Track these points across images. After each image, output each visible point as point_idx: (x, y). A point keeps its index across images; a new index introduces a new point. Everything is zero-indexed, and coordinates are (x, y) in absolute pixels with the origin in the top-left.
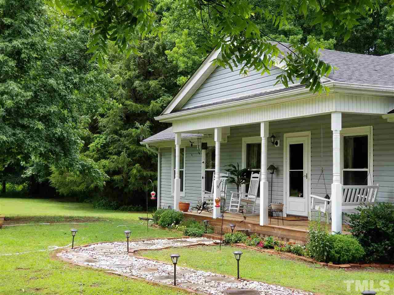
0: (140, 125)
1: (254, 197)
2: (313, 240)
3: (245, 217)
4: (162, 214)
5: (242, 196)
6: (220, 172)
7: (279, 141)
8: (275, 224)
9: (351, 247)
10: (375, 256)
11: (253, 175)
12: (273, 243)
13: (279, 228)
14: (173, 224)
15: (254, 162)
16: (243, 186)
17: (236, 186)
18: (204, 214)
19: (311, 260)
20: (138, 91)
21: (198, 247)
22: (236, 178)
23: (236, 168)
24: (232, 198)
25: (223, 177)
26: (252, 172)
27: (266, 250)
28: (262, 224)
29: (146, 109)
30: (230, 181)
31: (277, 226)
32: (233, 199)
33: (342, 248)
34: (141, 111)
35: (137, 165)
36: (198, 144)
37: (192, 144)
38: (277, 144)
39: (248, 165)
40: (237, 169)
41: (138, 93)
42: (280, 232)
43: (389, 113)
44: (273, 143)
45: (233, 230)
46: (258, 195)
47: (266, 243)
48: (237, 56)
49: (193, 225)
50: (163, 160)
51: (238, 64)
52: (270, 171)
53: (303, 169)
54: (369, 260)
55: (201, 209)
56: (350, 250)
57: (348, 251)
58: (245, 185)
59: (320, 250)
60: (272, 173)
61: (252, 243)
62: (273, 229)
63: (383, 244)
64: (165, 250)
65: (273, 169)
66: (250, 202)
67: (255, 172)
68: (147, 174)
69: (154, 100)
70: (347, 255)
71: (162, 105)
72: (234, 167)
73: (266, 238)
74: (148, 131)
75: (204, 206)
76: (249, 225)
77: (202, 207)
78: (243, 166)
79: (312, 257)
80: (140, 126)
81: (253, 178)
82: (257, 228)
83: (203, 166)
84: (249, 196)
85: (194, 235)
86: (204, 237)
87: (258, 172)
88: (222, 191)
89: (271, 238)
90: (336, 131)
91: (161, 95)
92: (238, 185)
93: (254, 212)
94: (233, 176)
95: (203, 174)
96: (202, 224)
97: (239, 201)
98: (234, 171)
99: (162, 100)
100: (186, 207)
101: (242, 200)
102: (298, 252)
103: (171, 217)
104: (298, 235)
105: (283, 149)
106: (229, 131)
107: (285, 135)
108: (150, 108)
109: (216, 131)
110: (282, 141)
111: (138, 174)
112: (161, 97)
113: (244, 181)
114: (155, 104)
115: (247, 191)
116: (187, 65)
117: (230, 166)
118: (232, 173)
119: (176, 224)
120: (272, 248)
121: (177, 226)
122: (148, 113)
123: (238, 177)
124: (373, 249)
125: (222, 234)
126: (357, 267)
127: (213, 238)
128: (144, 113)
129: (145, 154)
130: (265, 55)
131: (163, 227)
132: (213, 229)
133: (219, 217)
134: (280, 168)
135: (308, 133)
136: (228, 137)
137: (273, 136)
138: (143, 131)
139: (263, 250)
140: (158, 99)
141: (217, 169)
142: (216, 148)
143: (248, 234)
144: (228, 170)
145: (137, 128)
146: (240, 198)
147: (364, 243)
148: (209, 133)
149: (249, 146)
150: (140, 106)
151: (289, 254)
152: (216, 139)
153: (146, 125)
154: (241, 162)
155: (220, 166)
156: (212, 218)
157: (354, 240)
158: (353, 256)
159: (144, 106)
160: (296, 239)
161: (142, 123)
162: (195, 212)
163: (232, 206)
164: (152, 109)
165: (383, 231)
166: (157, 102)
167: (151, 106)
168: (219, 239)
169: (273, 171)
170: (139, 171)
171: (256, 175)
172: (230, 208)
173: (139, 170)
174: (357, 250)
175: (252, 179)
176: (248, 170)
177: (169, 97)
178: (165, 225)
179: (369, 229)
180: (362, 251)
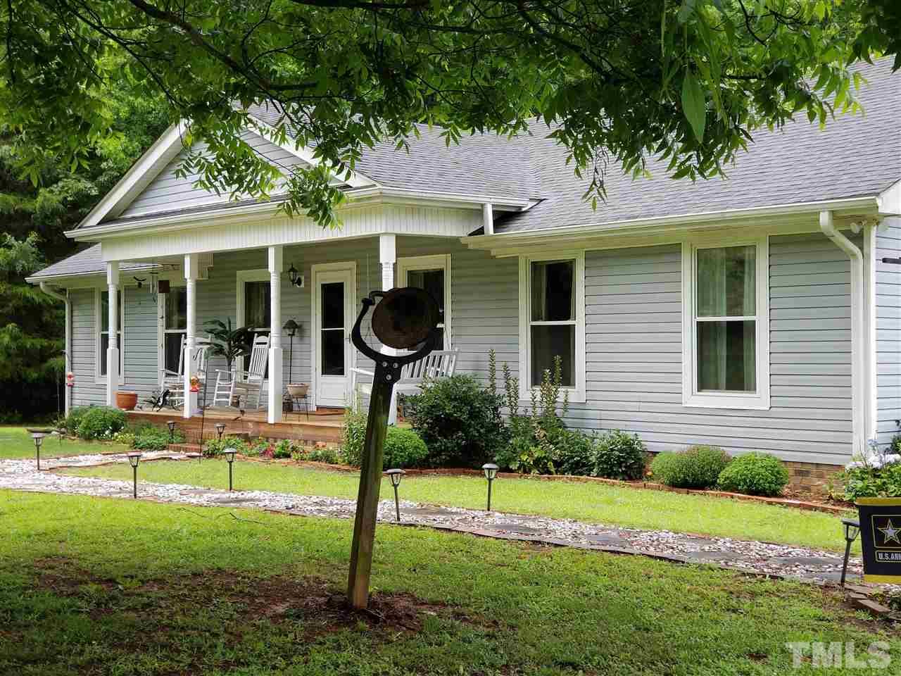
0: (17, 240)
1: (259, 378)
2: (351, 435)
3: (242, 412)
4: (85, 415)
5: (237, 376)
6: (197, 336)
7: (303, 278)
8: (293, 419)
9: (407, 444)
10: (444, 457)
11: (256, 340)
12: (289, 449)
13: (301, 426)
14: (107, 432)
15: (260, 316)
16: (239, 361)
17: (226, 360)
18: (165, 411)
19: (346, 468)
20: (7, 168)
21: (160, 462)
22: (225, 345)
23: (225, 328)
24: (218, 381)
25: (201, 343)
26: (256, 335)
27: (277, 461)
28: (271, 420)
29: (28, 206)
30: (213, 350)
31: (297, 423)
32: (221, 383)
33: (393, 445)
34: (16, 211)
35: (10, 326)
36: (152, 283)
37: (140, 284)
38: (299, 282)
39: (249, 320)
40: (228, 329)
41: (9, 172)
42: (301, 432)
43: (470, 235)
44: (293, 281)
45: (221, 433)
46: (266, 376)
47: (277, 450)
48: (225, 177)
49: (147, 430)
50: (75, 313)
51: (226, 187)
52: (288, 332)
53: (343, 327)
54: (435, 463)
55: (160, 404)
56: (405, 449)
57: (403, 449)
58: (243, 358)
59: (360, 450)
60: (293, 335)
61: (254, 451)
62: (289, 428)
63: (454, 437)
64: (103, 467)
65: (294, 328)
66: (253, 387)
67: (260, 334)
68: (33, 344)
69: (46, 186)
70: (402, 456)
71: (65, 198)
72: (222, 325)
73: (280, 443)
74: (33, 253)
75: (166, 399)
76: (250, 424)
77: (161, 399)
78: (239, 324)
79: (350, 463)
80: (16, 243)
81: (257, 344)
82: (263, 428)
83: (161, 323)
84: (250, 378)
85: (151, 448)
86: (168, 449)
87: (266, 334)
88: (199, 370)
89: (286, 442)
90: (387, 263)
91: (60, 176)
92: (230, 358)
93: (260, 405)
94: (219, 342)
95: (161, 340)
96: (164, 430)
97: (232, 385)
98: (222, 332)
99: (63, 187)
100: (131, 401)
101: (237, 384)
102: (328, 459)
103: (104, 420)
104: (329, 433)
105: (309, 292)
106: (211, 259)
107: (314, 268)
108: (37, 205)
109: (187, 260)
110: (308, 278)
111: (13, 345)
112: (60, 179)
113: (240, 351)
114: (47, 195)
115: (246, 368)
116: (118, 115)
117: (214, 322)
118: (218, 335)
119: (112, 432)
120: (288, 456)
121: (116, 434)
122: (32, 213)
123: (229, 344)
124: (440, 446)
125: (202, 443)
126: (415, 473)
127: (186, 450)
128: (25, 215)
129: (28, 301)
130: (262, 177)
131: (89, 438)
132: (184, 437)
133: (196, 416)
134: (305, 327)
135: (353, 264)
136: (210, 270)
137: (292, 270)
138: (23, 253)
139: (272, 460)
140: (55, 186)
141: (190, 329)
142: (188, 290)
143: (247, 438)
144: (211, 332)
145: (9, 247)
146: (233, 381)
147: (428, 438)
148: (175, 264)
149: (250, 287)
150: (14, 200)
151: (316, 463)
152: (187, 275)
153: (28, 239)
154: (235, 317)
155: (196, 325)
156: (182, 418)
157: (413, 433)
158: (410, 457)
159: (21, 200)
160: (327, 440)
161: (21, 235)
162: (149, 410)
163: (219, 396)
164: (42, 208)
165: (456, 417)
166: (52, 192)
167: (40, 199)
168: (196, 450)
169: (294, 332)
170: (14, 338)
171: (262, 339)
172: (215, 399)
173: (15, 336)
174: (416, 448)
175: (255, 346)
176: (249, 330)
177: (79, 181)
178: (91, 435)
179: (436, 416)
180: (424, 449)
